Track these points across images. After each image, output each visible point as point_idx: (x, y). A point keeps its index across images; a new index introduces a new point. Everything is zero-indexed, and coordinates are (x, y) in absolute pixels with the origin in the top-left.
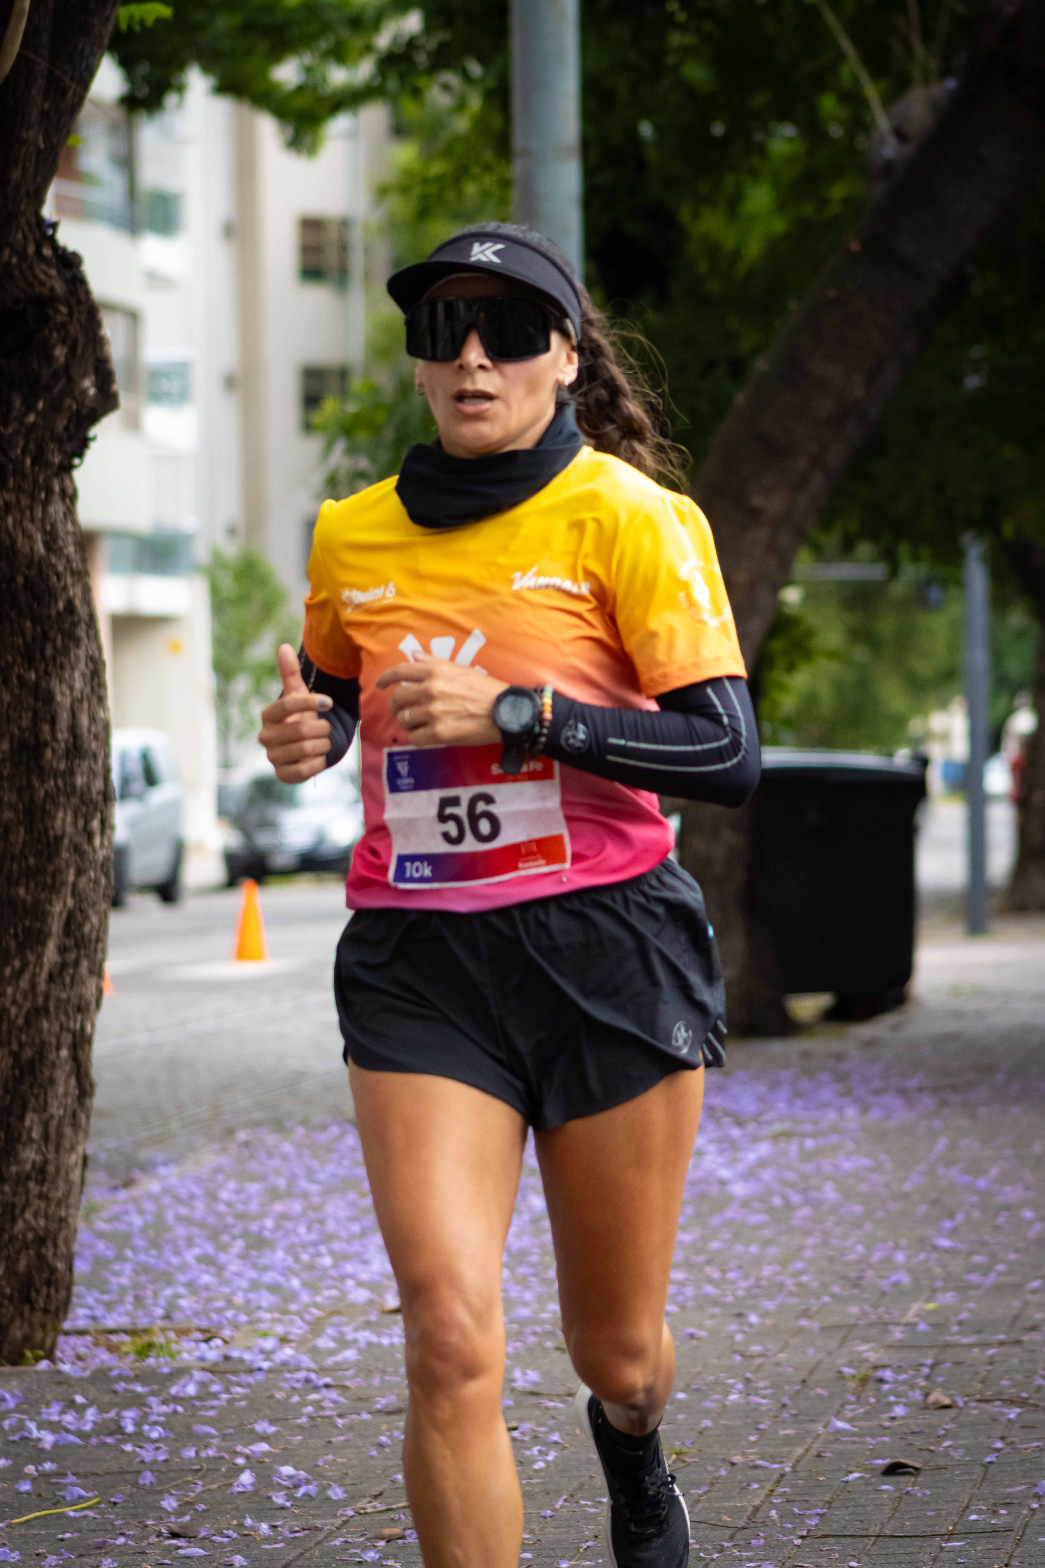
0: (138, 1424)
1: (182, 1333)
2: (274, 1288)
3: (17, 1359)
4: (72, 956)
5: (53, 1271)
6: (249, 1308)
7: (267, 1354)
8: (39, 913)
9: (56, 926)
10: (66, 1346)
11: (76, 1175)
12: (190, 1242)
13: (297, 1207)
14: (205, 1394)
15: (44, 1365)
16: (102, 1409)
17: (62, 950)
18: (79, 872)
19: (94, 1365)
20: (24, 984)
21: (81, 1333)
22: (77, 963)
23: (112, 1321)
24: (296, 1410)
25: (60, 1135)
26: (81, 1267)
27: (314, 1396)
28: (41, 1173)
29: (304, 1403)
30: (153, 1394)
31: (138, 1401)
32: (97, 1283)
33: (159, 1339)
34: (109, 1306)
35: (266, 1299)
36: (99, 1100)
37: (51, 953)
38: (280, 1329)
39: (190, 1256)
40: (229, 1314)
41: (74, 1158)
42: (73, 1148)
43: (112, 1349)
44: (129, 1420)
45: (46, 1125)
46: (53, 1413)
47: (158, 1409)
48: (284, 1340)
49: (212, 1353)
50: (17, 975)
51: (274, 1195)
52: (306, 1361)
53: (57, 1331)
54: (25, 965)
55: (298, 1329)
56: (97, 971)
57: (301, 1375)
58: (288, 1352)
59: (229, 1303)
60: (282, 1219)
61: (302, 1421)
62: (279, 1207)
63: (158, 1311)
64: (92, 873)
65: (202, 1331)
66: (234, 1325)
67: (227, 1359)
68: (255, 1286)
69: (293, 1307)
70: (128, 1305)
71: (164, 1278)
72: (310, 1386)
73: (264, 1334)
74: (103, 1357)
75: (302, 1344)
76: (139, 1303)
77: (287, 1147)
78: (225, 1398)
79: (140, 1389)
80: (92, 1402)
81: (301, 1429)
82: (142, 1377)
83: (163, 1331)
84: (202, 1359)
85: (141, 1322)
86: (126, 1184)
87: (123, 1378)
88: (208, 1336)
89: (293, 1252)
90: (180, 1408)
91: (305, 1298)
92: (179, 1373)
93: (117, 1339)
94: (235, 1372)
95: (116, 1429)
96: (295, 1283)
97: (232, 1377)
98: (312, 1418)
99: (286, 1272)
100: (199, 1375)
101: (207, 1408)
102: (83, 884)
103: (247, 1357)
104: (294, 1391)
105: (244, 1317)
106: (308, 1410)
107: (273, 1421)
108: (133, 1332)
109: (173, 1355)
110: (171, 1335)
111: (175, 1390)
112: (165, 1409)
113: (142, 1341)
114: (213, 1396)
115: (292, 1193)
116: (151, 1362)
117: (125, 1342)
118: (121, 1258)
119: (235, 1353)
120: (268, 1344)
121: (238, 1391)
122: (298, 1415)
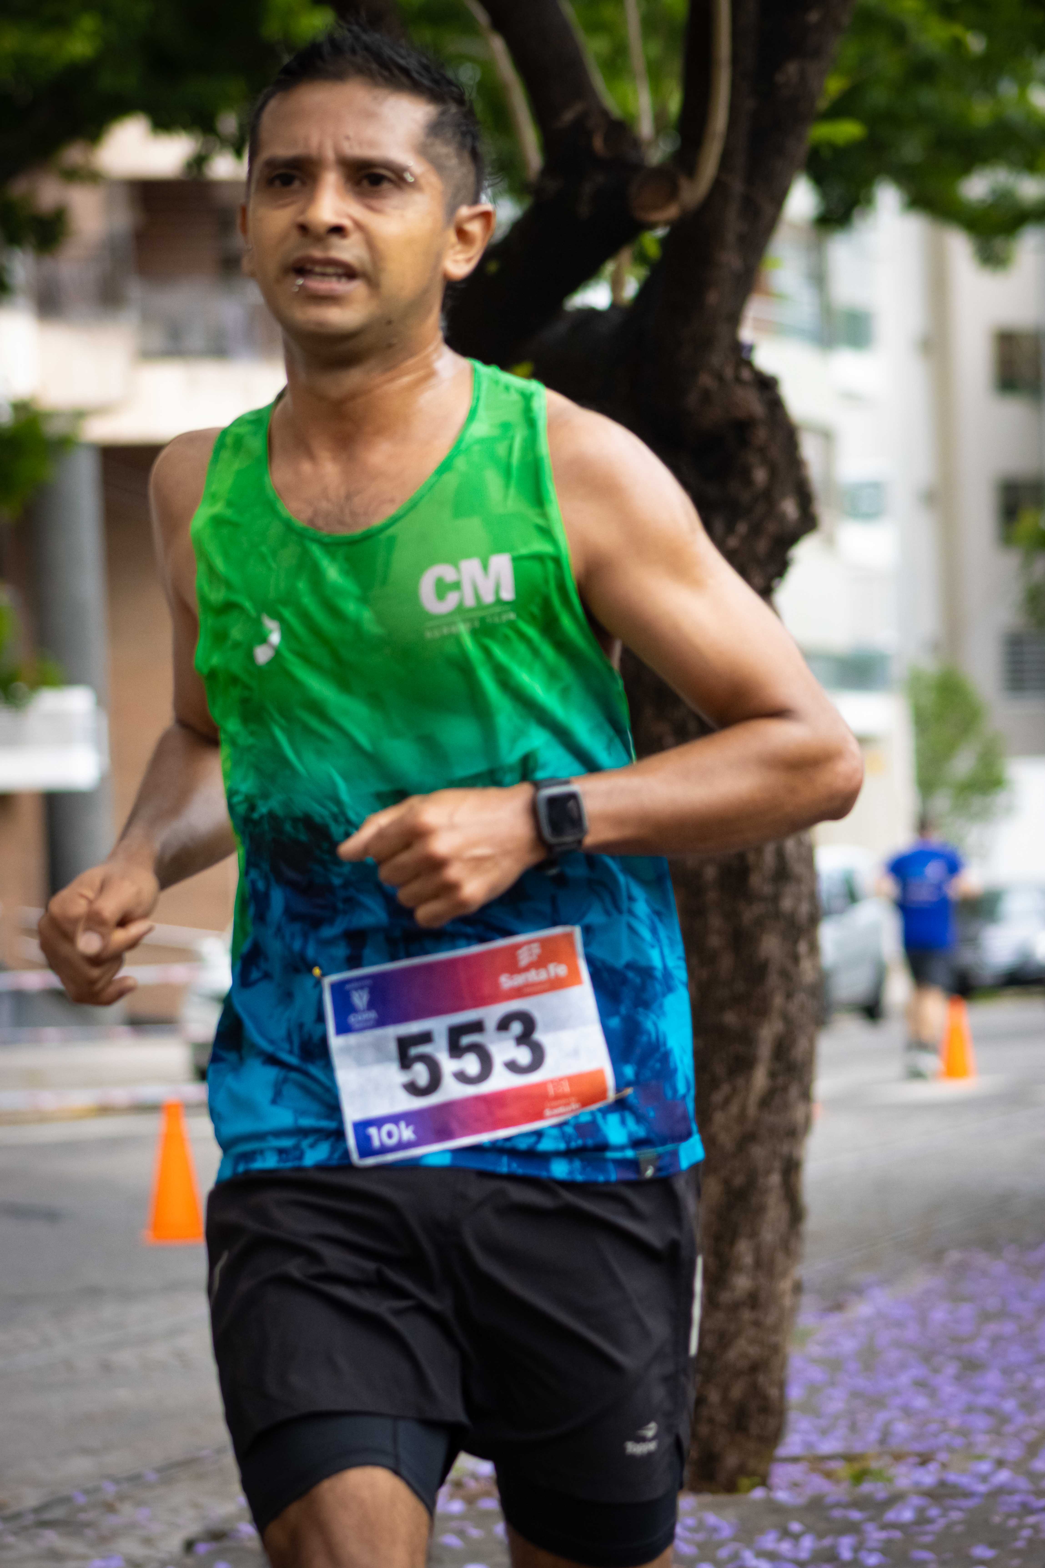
0: (856, 1549)
1: (898, 1457)
2: (989, 1411)
3: (731, 1488)
4: (780, 1080)
5: (765, 1398)
6: (964, 1432)
7: (984, 1478)
8: (747, 1038)
9: (765, 1051)
10: (781, 1474)
11: (787, 1301)
12: (903, 1366)
13: (1008, 1328)
14: (922, 1520)
15: (758, 1494)
16: (820, 1535)
17: (773, 1075)
18: (789, 996)
19: (808, 1492)
20: (734, 1109)
21: (795, 1460)
22: (785, 1089)
23: (828, 1446)
24: (1013, 1533)
25: (772, 1262)
26: (795, 1393)
27: (1031, 1520)
28: (753, 1300)
29: (1021, 1527)
30: (871, 1519)
31: (852, 1528)
32: (810, 1409)
33: (874, 1465)
34: (824, 1432)
35: (981, 1422)
36: (812, 1224)
37: (760, 1079)
38: (996, 1452)
39: (904, 1379)
40: (944, 1438)
41: (785, 1285)
42: (784, 1274)
43: (829, 1475)
44: (845, 1547)
45: (757, 1251)
46: (769, 1541)
47: (875, 1535)
48: (1000, 1463)
49: (928, 1477)
50: (727, 1101)
51: (986, 1317)
52: (1023, 1484)
53: (772, 1459)
54: (734, 1090)
55: (1014, 1452)
56: (806, 1096)
57: (1017, 1498)
58: (1003, 1476)
59: (944, 1427)
60: (996, 1340)
61: (1020, 1544)
62: (992, 1328)
63: (873, 1436)
64: (801, 997)
65: (920, 1455)
66: (950, 1449)
67: (942, 1484)
68: (970, 1409)
69: (1009, 1429)
70: (841, 1431)
71: (877, 1402)
72: (1027, 1509)
73: (980, 1458)
74: (818, 1484)
75: (1019, 1466)
76: (853, 1427)
77: (998, 1267)
78: (941, 1524)
79: (856, 1515)
80: (809, 1529)
81: (1018, 1553)
82: (858, 1503)
83: (880, 1455)
84: (917, 1484)
85: (858, 1447)
86: (838, 1307)
87: (838, 1505)
88: (924, 1460)
89: (1007, 1372)
90: (897, 1534)
91: (1021, 1419)
92: (895, 1499)
93: (834, 1465)
94: (952, 1496)
95: (832, 1556)
96: (1009, 1405)
97: (949, 1502)
98: (1030, 1541)
99: (1002, 1394)
100: (917, 1500)
101: (926, 1533)
102: (793, 1008)
103: (964, 1480)
104: (1009, 1516)
105: (958, 1441)
106: (1026, 1533)
107: (992, 1545)
108: (849, 1458)
109: (890, 1480)
110: (887, 1460)
111: (891, 1515)
112: (883, 1535)
113: (857, 1466)
114: (930, 1521)
115: (1003, 1314)
116: (867, 1487)
117: (840, 1468)
118: (833, 1384)
119: (952, 1477)
120: (984, 1467)
121: (955, 1515)
122: (1016, 1539)
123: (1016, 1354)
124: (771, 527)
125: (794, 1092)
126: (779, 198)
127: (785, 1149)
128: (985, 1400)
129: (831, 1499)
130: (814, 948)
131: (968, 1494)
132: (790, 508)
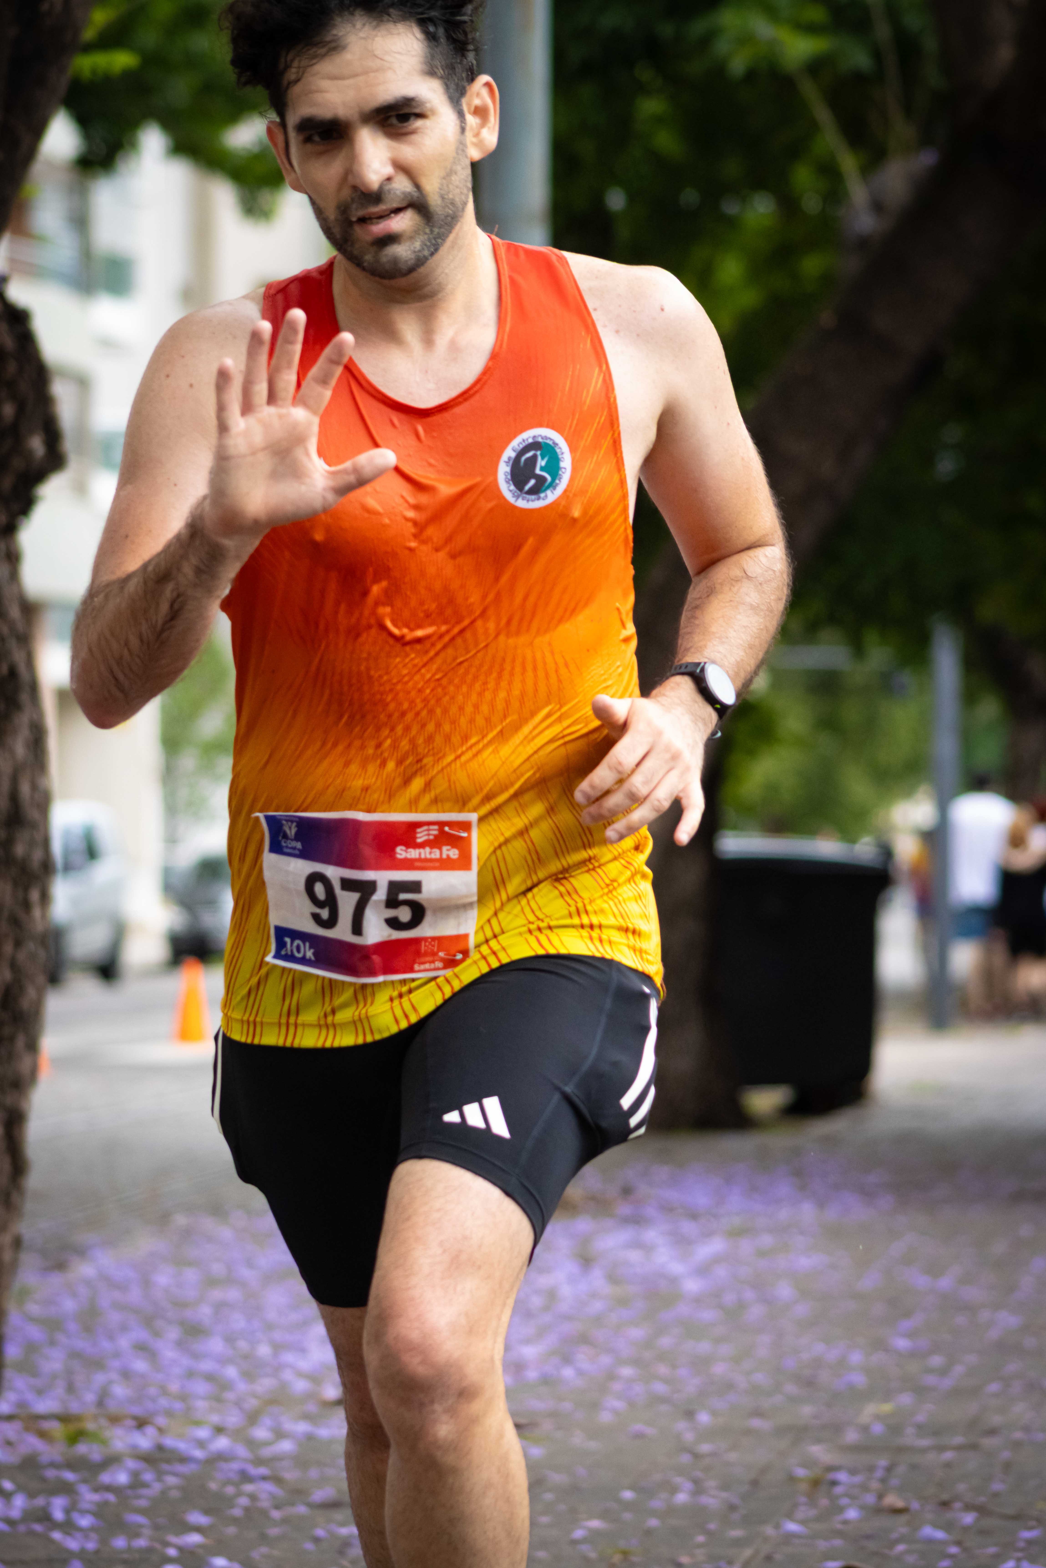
0: (67, 1511)
1: (115, 1420)
2: (210, 1377)
4: (6, 1030)
7: (201, 1444)
11: (6, 1258)
12: (124, 1328)
13: (233, 1294)
14: (137, 1483)
16: (32, 1495)
18: (18, 944)
19: (24, 1450)
21: (11, 1418)
22: (13, 1038)
23: (44, 1406)
24: (230, 1502)
26: (12, 1351)
27: (249, 1488)
29: (237, 1495)
30: (85, 1481)
31: (66, 1489)
32: (28, 1367)
33: (90, 1426)
34: (40, 1392)
35: (201, 1388)
36: (35, 1178)
38: (215, 1419)
39: (125, 1341)
40: (163, 1402)
41: (6, 1239)
42: (6, 1228)
43: (43, 1435)
44: (57, 1508)
47: (89, 1497)
48: (219, 1430)
49: (144, 1441)
51: (211, 1282)
52: (242, 1451)
55: (233, 1419)
56: (32, 1048)
57: (235, 1466)
58: (222, 1443)
59: (164, 1391)
60: (220, 1307)
61: (237, 1512)
62: (217, 1294)
63: (90, 1397)
64: (31, 946)
65: (135, 1418)
66: (169, 1413)
67: (160, 1448)
68: (190, 1374)
69: (230, 1396)
70: (59, 1390)
71: (96, 1364)
72: (245, 1477)
73: (198, 1423)
74: (33, 1443)
75: (238, 1434)
76: (71, 1388)
77: (226, 1233)
78: (157, 1487)
79: (69, 1476)
80: (20, 1488)
81: (235, 1521)
82: (72, 1464)
83: (95, 1417)
84: (134, 1447)
85: (74, 1407)
86: (61, 1266)
87: (53, 1465)
88: (141, 1423)
89: (230, 1339)
90: (111, 1497)
91: (242, 1387)
92: (111, 1461)
93: (48, 1425)
94: (168, 1461)
95: (45, 1517)
96: (231, 1372)
97: (165, 1467)
98: (247, 1510)
99: (223, 1361)
100: (131, 1464)
101: (139, 1497)
102: (21, 956)
103: (182, 1446)
104: (228, 1482)
105: (178, 1405)
106: (243, 1501)
107: (207, 1512)
108: (64, 1418)
109: (104, 1442)
110: (103, 1422)
111: (105, 1478)
112: (95, 1497)
113: (73, 1427)
114: (145, 1485)
115: (230, 1280)
116: (82, 1449)
117: (56, 1428)
118: (52, 1343)
119: (169, 1442)
120: (203, 1433)
121: (171, 1480)
122: (232, 1507)
123: (238, 1321)
124: (17, 463)
125: (20, 1042)
126: (38, 130)
127: (9, 1100)
128: (207, 1366)
129: (45, 1459)
130: (45, 898)
131: (184, 1459)
132: (37, 445)
